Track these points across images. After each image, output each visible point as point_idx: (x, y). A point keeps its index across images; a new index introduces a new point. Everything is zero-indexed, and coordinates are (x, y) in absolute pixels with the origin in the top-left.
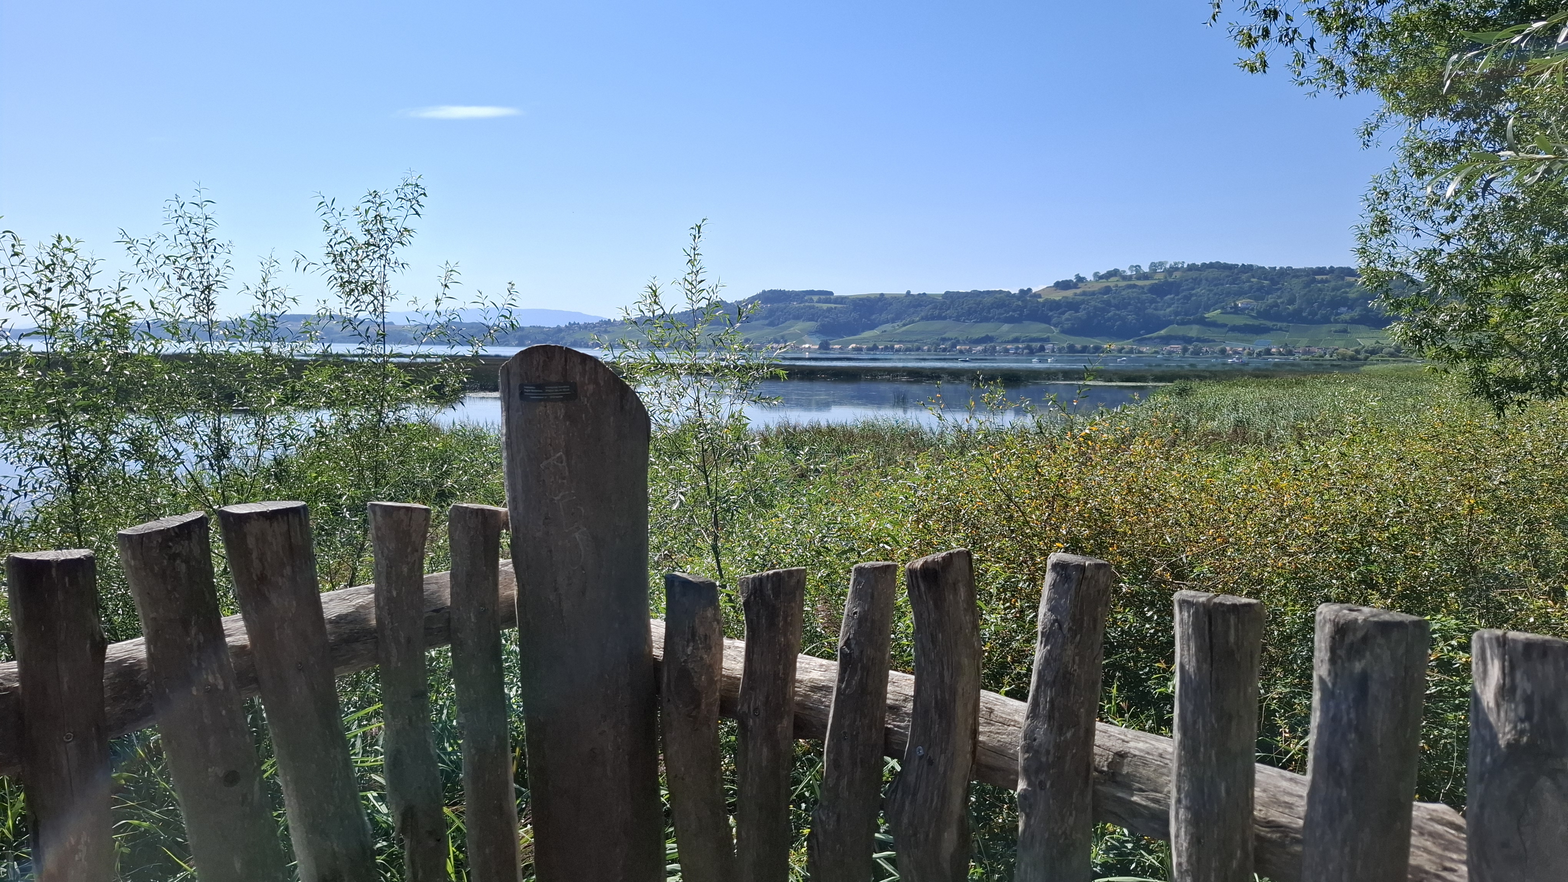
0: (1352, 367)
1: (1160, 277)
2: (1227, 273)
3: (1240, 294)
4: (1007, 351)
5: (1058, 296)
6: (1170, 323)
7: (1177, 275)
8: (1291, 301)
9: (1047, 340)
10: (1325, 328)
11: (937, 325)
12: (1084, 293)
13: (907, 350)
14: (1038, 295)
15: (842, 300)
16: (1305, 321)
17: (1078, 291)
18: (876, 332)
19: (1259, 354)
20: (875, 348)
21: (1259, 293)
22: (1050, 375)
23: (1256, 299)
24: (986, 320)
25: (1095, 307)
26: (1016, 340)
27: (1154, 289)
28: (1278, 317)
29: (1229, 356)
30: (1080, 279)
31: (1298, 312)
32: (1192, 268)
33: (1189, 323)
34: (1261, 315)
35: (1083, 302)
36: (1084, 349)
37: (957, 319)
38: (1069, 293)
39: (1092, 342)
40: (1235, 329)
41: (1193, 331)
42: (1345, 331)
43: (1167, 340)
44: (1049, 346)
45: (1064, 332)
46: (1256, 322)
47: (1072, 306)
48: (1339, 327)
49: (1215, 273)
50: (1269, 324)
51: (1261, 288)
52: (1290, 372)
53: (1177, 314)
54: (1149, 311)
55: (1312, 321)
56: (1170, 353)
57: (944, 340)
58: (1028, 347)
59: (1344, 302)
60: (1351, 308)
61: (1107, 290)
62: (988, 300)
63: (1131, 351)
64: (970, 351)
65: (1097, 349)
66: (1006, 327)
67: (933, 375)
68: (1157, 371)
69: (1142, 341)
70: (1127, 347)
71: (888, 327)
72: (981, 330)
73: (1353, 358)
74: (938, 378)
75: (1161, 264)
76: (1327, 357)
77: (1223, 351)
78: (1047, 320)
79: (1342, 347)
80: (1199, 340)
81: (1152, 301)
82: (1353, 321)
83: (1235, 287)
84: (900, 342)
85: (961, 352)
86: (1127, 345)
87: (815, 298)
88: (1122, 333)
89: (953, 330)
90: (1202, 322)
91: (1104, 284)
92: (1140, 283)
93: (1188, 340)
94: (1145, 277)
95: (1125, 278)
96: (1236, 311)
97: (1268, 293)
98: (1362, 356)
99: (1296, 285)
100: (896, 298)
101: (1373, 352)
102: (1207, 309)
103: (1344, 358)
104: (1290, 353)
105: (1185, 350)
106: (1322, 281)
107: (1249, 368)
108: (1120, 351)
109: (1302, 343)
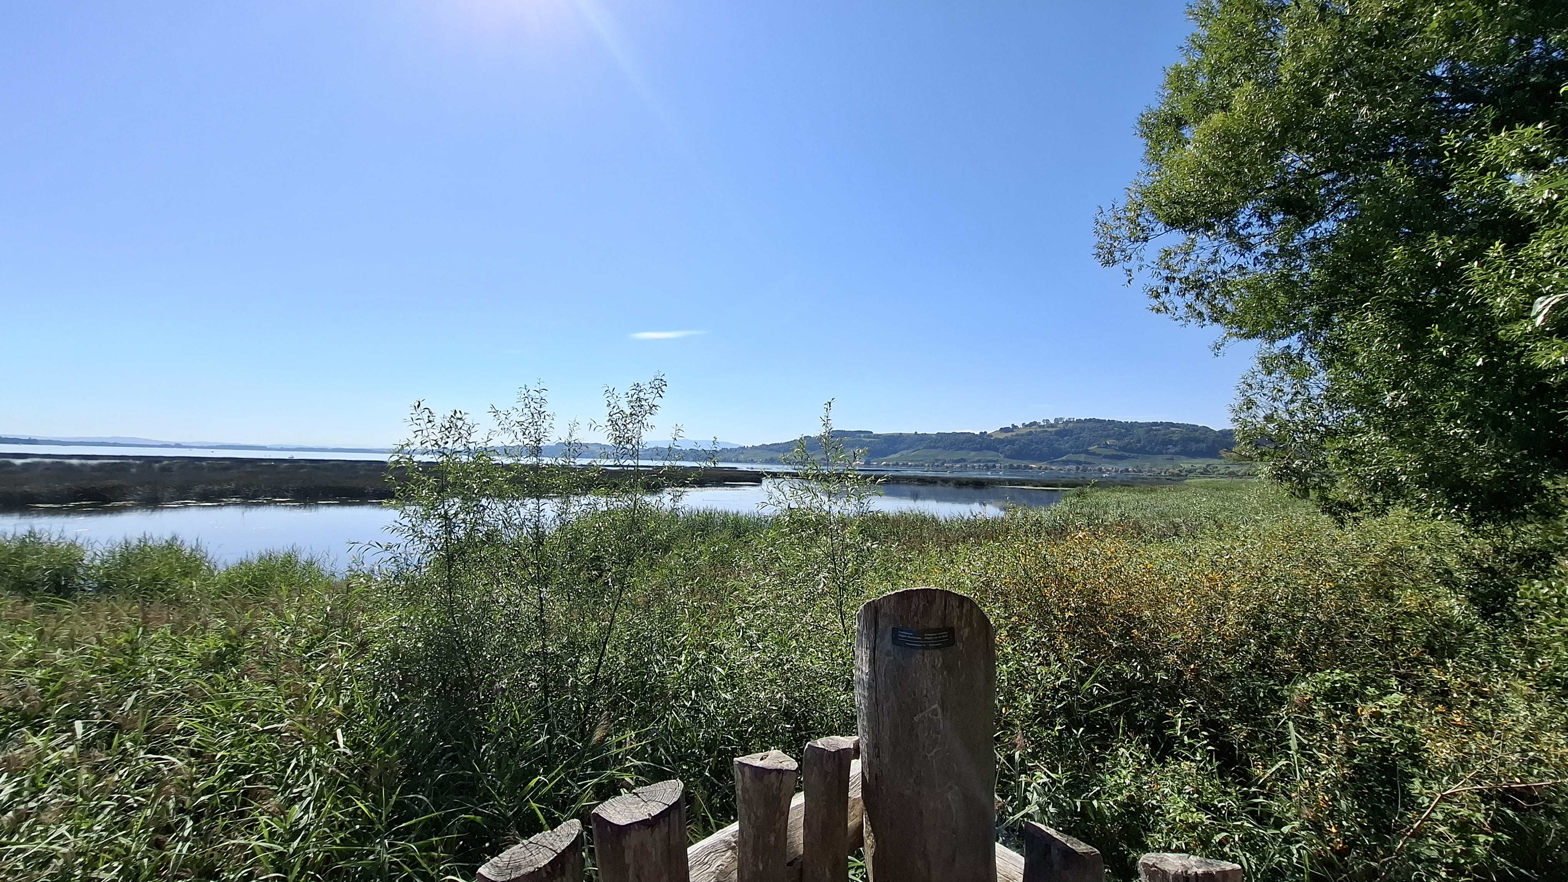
0: (1179, 481)
1: (1061, 426)
2: (1099, 425)
3: (1108, 436)
4: (974, 467)
5: (1002, 436)
6: (1067, 453)
7: (1071, 425)
8: (1139, 441)
9: (997, 461)
10: (1160, 457)
11: (934, 451)
12: (1017, 435)
13: (916, 466)
14: (990, 435)
15: (878, 436)
16: (1148, 453)
17: (1014, 434)
18: (898, 455)
19: (1122, 472)
20: (897, 464)
21: (1119, 436)
22: (1001, 482)
23: (1118, 440)
24: (962, 449)
25: (1024, 443)
26: (979, 461)
27: (1057, 433)
28: (1131, 450)
29: (1104, 473)
30: (1014, 427)
31: (1144, 447)
32: (1079, 421)
33: (1079, 453)
34: (1122, 449)
35: (1017, 440)
36: (1019, 467)
37: (945, 448)
38: (1009, 435)
39: (1023, 463)
40: (1106, 457)
41: (1082, 458)
42: (1172, 459)
43: (1067, 462)
44: (998, 465)
45: (1006, 457)
46: (1119, 453)
47: (1011, 442)
48: (1168, 456)
49: (1094, 425)
50: (1126, 454)
51: (1120, 434)
52: (1143, 483)
53: (1072, 448)
54: (1056, 445)
55: (1152, 453)
56: (1069, 470)
57: (937, 460)
58: (986, 465)
59: (1170, 442)
60: (1175, 446)
61: (1031, 433)
62: (962, 438)
63: (1046, 469)
64: (952, 467)
65: (1026, 467)
66: (973, 453)
67: (932, 481)
68: (1063, 480)
69: (1052, 463)
70: (1044, 467)
71: (905, 452)
72: (958, 455)
73: (1178, 475)
74: (936, 483)
75: (1061, 419)
76: (1163, 474)
77: (1100, 470)
78: (996, 450)
79: (1171, 468)
80: (1085, 463)
81: (1057, 440)
82: (1177, 453)
83: (1105, 433)
84: (911, 461)
85: (947, 467)
86: (1044, 465)
87: (862, 435)
88: (1040, 458)
89: (943, 455)
90: (1087, 452)
91: (1028, 430)
92: (1050, 430)
93: (1079, 463)
94: (1052, 426)
95: (1040, 426)
96: (1106, 446)
97: (1124, 437)
98: (1184, 474)
99: (1141, 432)
100: (908, 435)
101: (1190, 471)
102: (1090, 445)
103: (1173, 475)
104: (1140, 471)
105: (1078, 469)
106: (1156, 430)
107: (1117, 480)
108: (1040, 468)
109: (1147, 466)
